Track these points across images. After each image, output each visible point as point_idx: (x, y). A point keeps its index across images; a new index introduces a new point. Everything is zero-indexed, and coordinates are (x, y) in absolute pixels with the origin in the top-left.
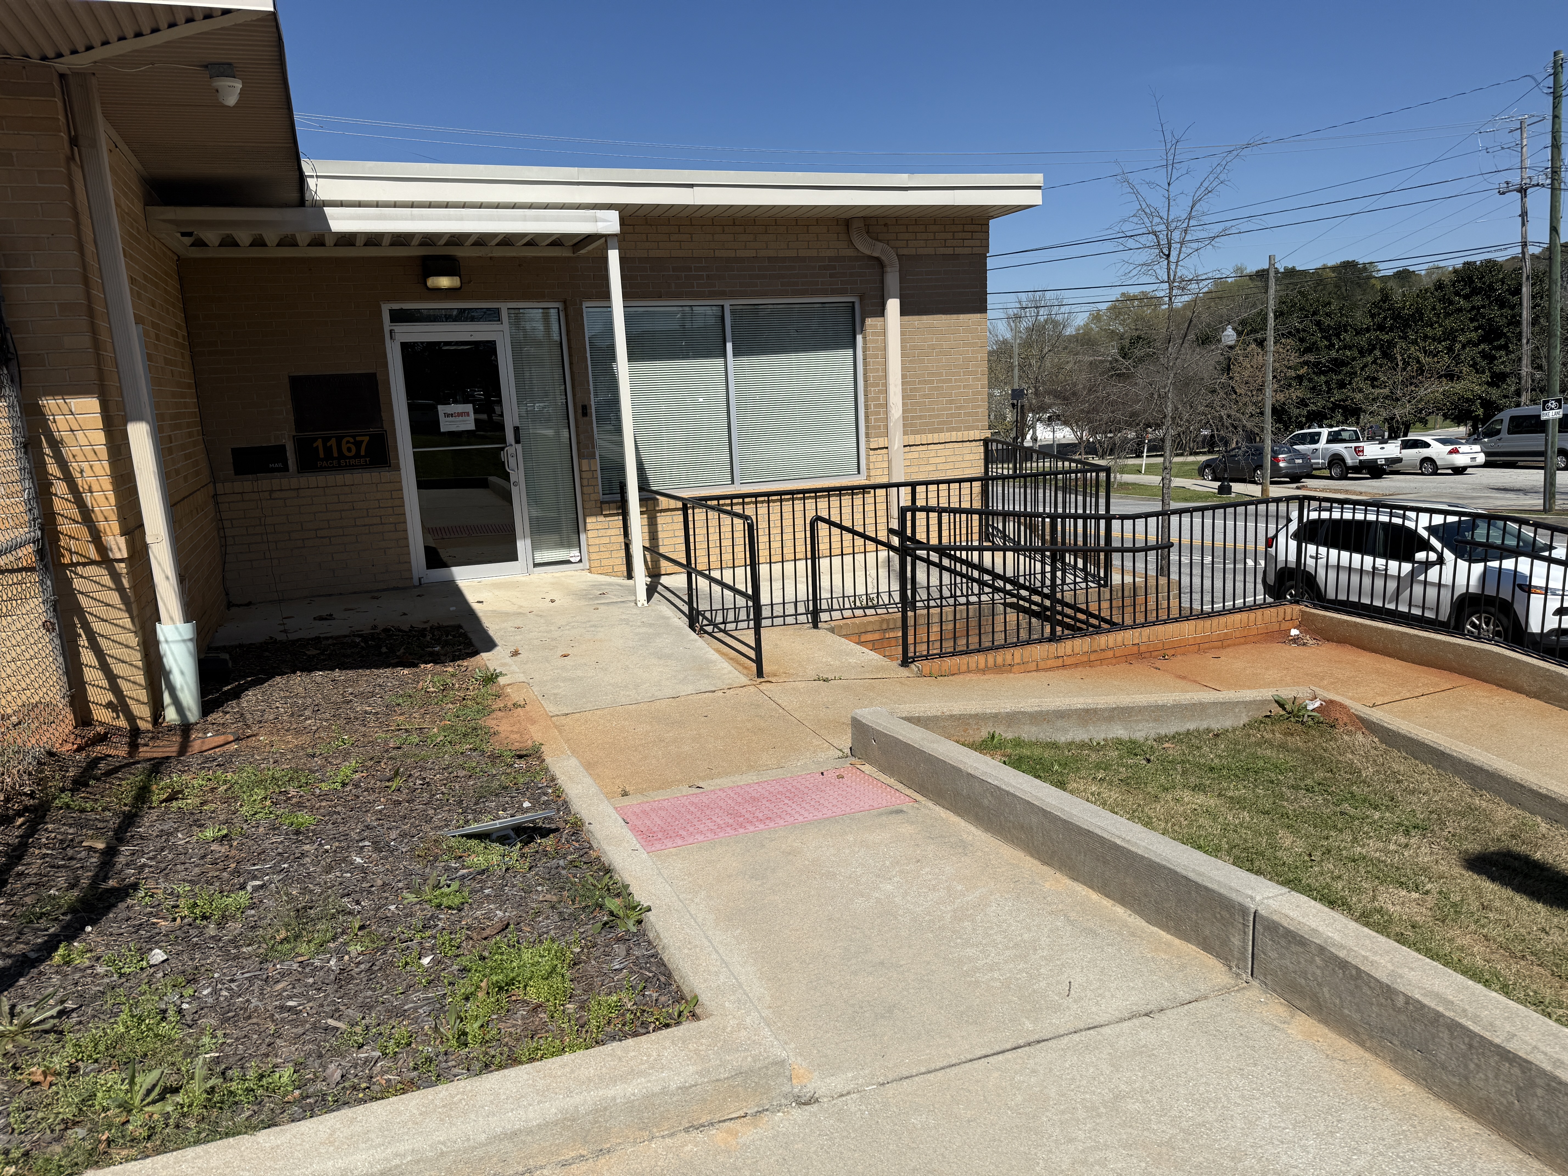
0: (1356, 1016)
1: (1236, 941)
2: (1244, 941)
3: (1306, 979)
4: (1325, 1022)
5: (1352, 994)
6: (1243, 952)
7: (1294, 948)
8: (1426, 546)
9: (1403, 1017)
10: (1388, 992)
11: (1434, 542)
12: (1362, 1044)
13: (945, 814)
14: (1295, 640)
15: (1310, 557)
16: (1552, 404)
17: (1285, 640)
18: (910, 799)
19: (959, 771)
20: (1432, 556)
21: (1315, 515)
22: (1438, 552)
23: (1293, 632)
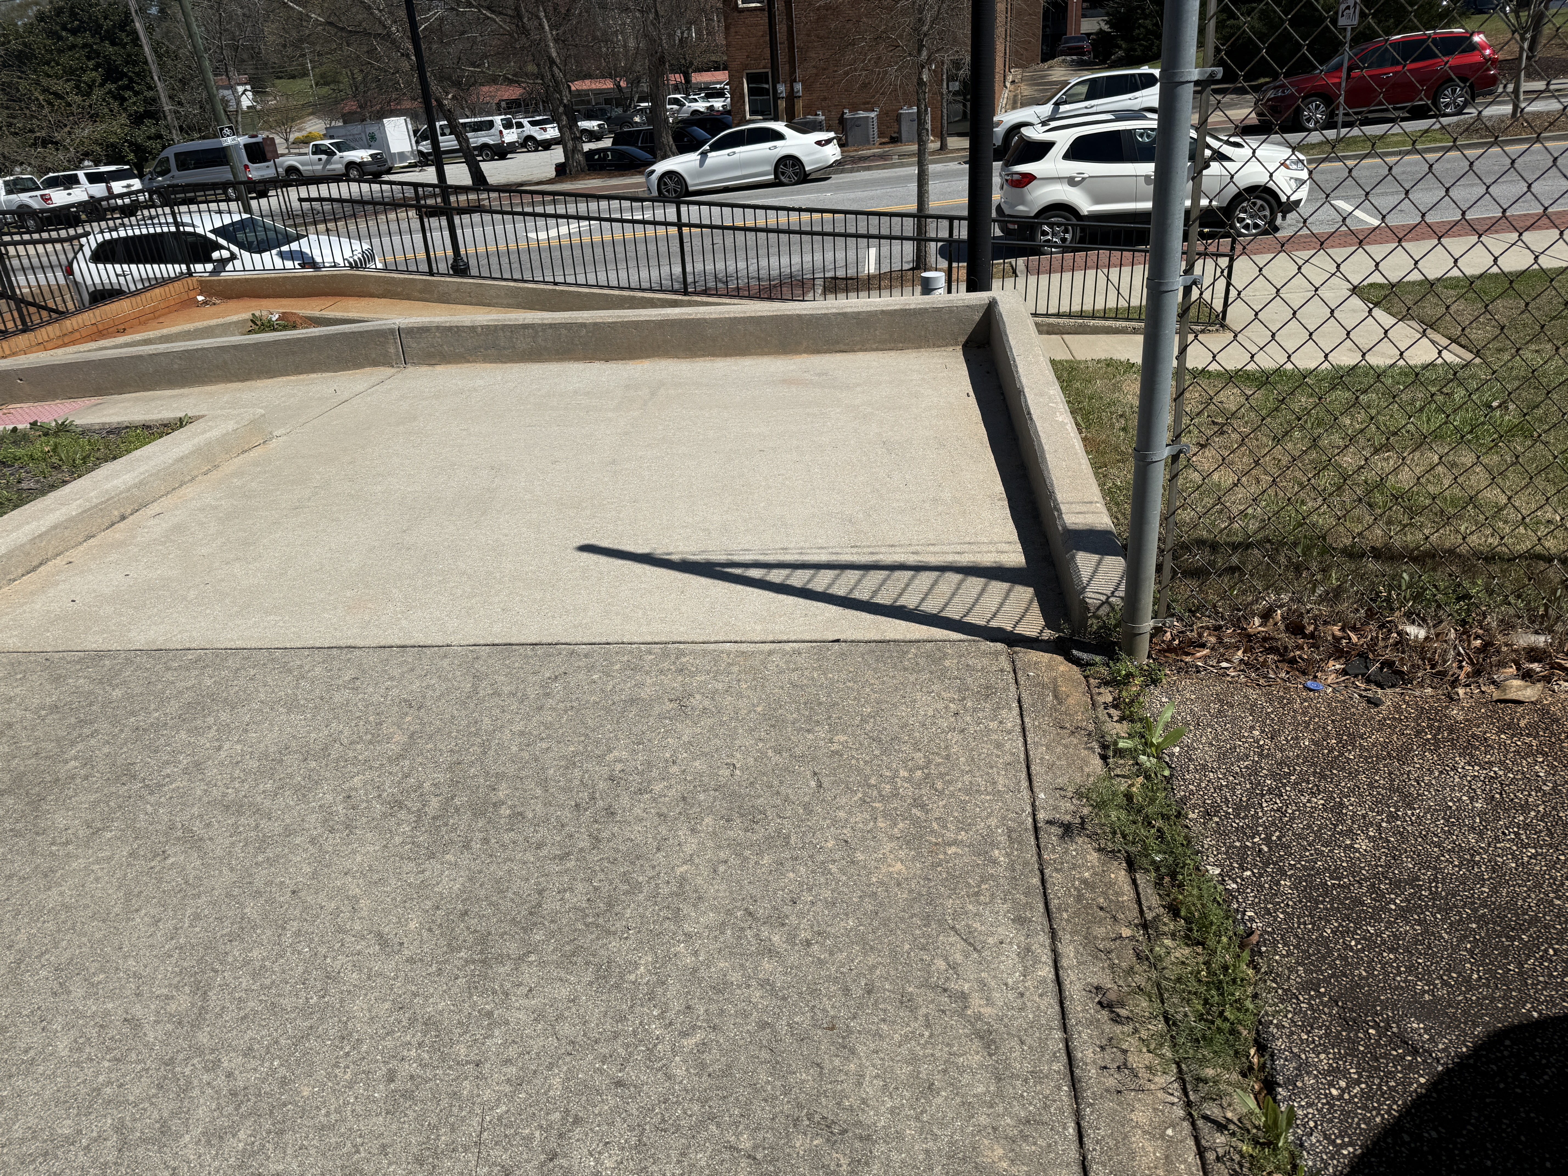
0: (462, 350)
1: (392, 350)
2: (397, 348)
3: (434, 347)
4: (450, 363)
5: (458, 340)
6: (398, 355)
7: (424, 335)
8: (219, 247)
9: (482, 337)
10: (473, 329)
11: (223, 242)
12: (468, 362)
13: (137, 394)
14: (205, 303)
15: (117, 275)
16: (227, 131)
17: (198, 304)
18: (94, 400)
19: (139, 358)
20: (225, 254)
21: (107, 236)
22: (228, 249)
23: (200, 298)
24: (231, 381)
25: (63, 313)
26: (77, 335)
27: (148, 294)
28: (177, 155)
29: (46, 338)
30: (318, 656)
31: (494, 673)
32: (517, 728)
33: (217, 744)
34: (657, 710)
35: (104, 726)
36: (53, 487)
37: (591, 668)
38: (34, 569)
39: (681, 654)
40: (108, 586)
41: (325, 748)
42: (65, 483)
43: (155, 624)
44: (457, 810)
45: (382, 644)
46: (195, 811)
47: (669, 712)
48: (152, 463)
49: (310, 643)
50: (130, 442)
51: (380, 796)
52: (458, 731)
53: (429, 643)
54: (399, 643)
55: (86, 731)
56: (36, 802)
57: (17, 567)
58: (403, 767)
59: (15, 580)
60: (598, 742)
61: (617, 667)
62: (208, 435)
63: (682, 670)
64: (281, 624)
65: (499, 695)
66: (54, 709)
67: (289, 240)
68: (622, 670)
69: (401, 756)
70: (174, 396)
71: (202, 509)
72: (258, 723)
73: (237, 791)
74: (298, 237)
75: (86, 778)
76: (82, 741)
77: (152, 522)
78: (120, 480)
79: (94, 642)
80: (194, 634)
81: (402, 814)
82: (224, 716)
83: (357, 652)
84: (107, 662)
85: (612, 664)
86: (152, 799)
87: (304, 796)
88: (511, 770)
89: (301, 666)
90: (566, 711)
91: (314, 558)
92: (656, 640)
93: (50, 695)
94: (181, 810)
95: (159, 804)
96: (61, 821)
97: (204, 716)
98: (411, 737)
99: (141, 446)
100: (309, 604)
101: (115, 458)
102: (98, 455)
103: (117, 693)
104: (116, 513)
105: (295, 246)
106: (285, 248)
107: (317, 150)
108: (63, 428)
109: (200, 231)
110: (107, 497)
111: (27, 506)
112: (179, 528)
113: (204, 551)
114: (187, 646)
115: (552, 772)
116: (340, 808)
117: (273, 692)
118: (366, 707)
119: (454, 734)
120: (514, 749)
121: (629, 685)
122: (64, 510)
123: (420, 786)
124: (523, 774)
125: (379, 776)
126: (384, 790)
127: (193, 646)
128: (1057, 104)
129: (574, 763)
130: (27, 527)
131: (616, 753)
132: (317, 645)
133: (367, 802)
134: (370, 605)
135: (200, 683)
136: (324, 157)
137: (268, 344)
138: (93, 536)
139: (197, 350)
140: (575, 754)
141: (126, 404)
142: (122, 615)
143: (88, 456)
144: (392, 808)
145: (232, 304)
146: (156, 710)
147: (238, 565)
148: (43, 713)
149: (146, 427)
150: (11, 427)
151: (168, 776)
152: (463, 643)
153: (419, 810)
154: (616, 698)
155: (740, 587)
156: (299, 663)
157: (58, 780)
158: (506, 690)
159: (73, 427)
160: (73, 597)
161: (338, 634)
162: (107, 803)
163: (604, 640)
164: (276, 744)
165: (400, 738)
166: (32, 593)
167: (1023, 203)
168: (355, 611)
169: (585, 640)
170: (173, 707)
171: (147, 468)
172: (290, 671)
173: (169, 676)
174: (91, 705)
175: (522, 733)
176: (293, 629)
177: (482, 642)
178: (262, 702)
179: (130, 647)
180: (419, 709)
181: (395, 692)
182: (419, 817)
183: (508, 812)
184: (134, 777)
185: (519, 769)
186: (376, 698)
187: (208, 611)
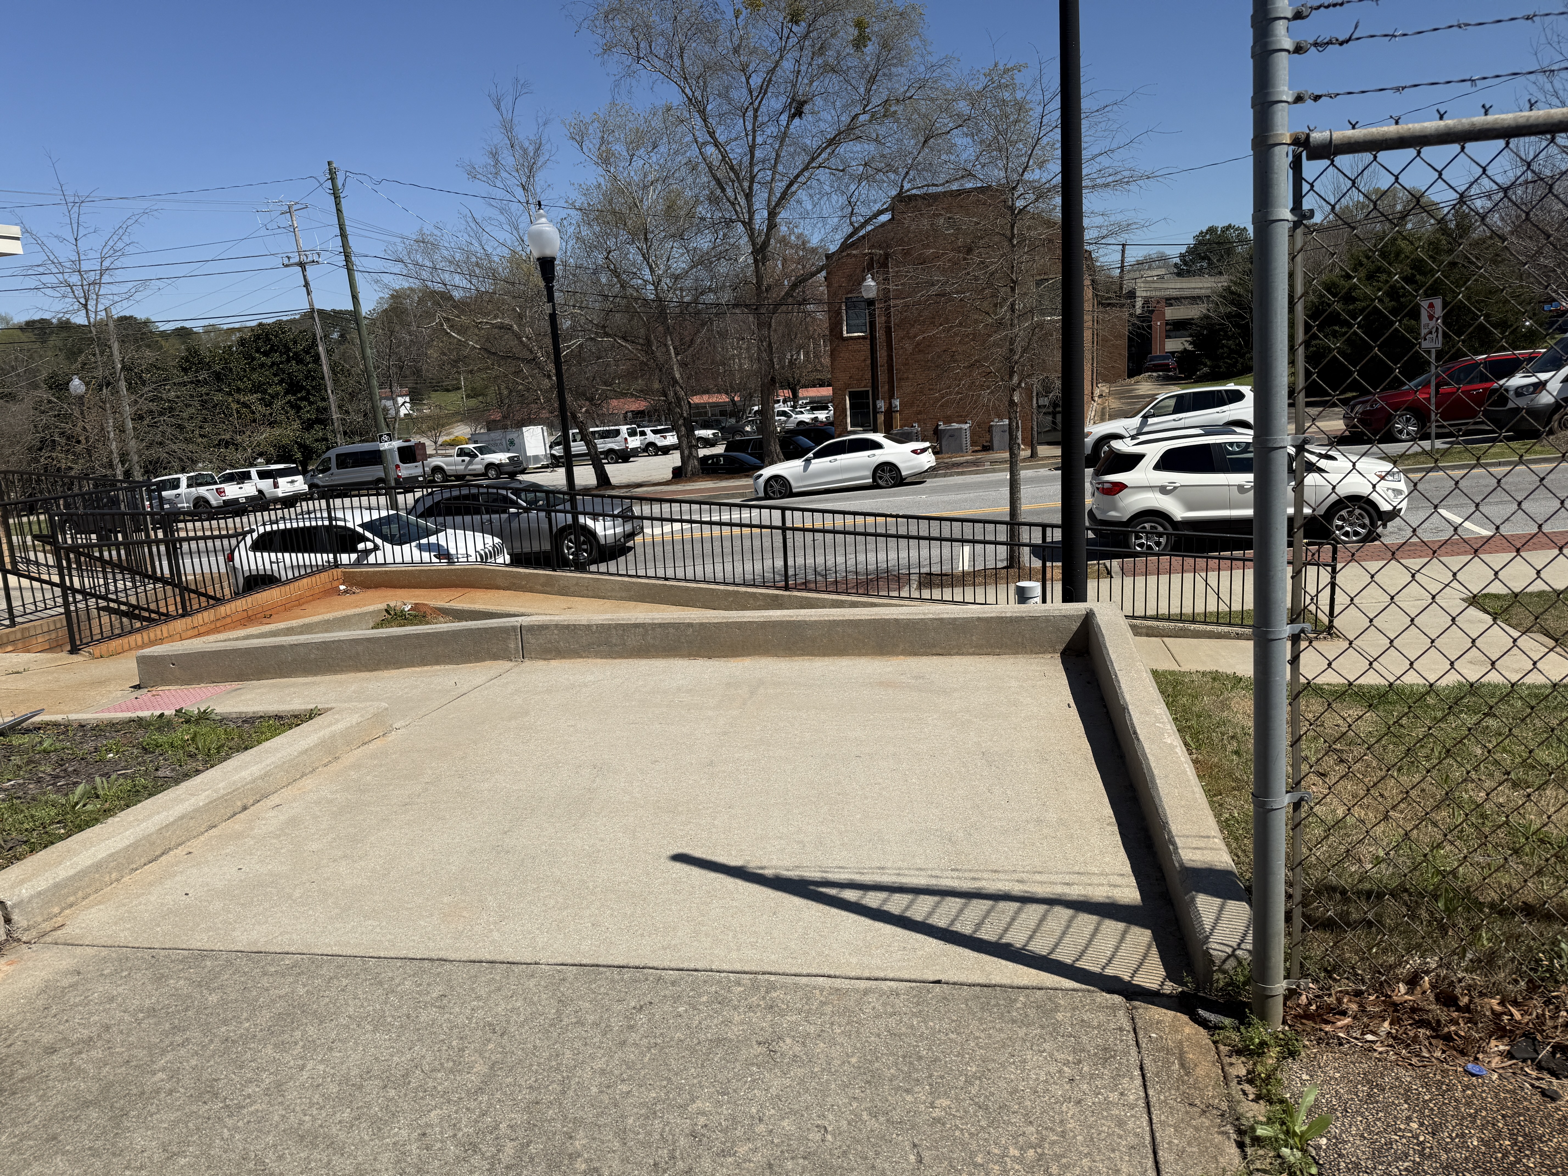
0: (577, 646)
1: (512, 646)
2: (517, 643)
3: (551, 643)
4: (564, 658)
5: (573, 638)
6: (517, 649)
7: (544, 632)
8: (364, 539)
9: (596, 635)
10: (589, 628)
11: (368, 534)
12: (581, 657)
13: (274, 681)
14: (346, 592)
15: (271, 562)
16: (385, 438)
17: (339, 593)
18: (235, 685)
19: (281, 647)
20: (370, 545)
21: (268, 528)
22: (373, 541)
23: (342, 587)
24: (360, 671)
25: (219, 599)
26: (229, 620)
27: (296, 584)
28: (338, 456)
29: (201, 622)
30: (410, 968)
31: (581, 997)
32: (599, 1064)
33: (300, 1062)
34: (744, 1053)
35: (195, 1034)
36: (187, 776)
37: (677, 998)
38: (156, 859)
39: (772, 987)
40: (221, 880)
41: (406, 1075)
42: (198, 772)
43: (259, 923)
44: (532, 1159)
45: (472, 958)
46: (270, 1139)
47: (756, 1056)
48: (279, 755)
49: (403, 953)
50: (262, 733)
51: (455, 1135)
52: (539, 1064)
53: (518, 959)
54: (489, 957)
55: (178, 1039)
56: (118, 1119)
57: (140, 857)
58: (481, 1103)
59: (137, 869)
60: (680, 1088)
61: (704, 999)
62: (333, 728)
63: (771, 1007)
64: (378, 930)
65: (583, 1025)
66: (152, 1012)
67: (428, 533)
68: (709, 1003)
69: (480, 1090)
70: (306, 684)
71: (318, 803)
72: (344, 1041)
73: (314, 1119)
74: (437, 532)
75: (170, 1092)
76: (173, 1050)
77: (271, 814)
78: (248, 772)
79: (200, 940)
80: (294, 937)
81: (476, 1160)
82: (311, 1030)
83: (448, 966)
84: (208, 963)
85: (700, 996)
86: (230, 1122)
87: (380, 1129)
88: (589, 1115)
89: (392, 979)
90: (649, 1049)
91: (417, 858)
92: (746, 969)
93: (150, 996)
94: (257, 1137)
95: (236, 1129)
96: (139, 1141)
97: (293, 1030)
98: (492, 1068)
99: (272, 737)
100: (407, 909)
101: (246, 749)
102: (231, 744)
103: (213, 998)
104: (239, 804)
105: (433, 539)
106: (424, 541)
107: (462, 453)
108: (204, 716)
109: (350, 525)
110: (234, 788)
111: (160, 796)
112: (293, 822)
113: (315, 846)
114: (286, 950)
115: (631, 1121)
116: (414, 1147)
117: (362, 1006)
118: (451, 1029)
119: (535, 1067)
120: (594, 1090)
121: (715, 1022)
122: (193, 800)
123: (496, 1128)
124: (602, 1121)
125: (456, 1112)
126: (460, 1129)
127: (292, 950)
128: (1145, 417)
129: (655, 1113)
130: (156, 817)
131: (699, 1103)
132: (411, 955)
133: (442, 1142)
134: (465, 914)
135: (293, 992)
136: (467, 459)
137: (398, 638)
138: (215, 826)
139: (333, 642)
140: (656, 1101)
141: (263, 690)
142: (229, 912)
143: (223, 746)
144: (466, 1151)
145: (370, 593)
146: (247, 1020)
147: (344, 863)
148: (141, 1015)
149: (279, 717)
150: (158, 713)
151: (249, 1096)
152: (551, 961)
153: (493, 1157)
154: (702, 1037)
155: (834, 911)
156: (390, 974)
157: (143, 1093)
158: (591, 1018)
159: (213, 716)
160: (187, 890)
161: (431, 944)
162: (186, 1123)
163: (692, 966)
164: (358, 1067)
165: (481, 1068)
166: (151, 884)
167: (1115, 509)
168: (449, 919)
169: (673, 965)
170: (264, 1017)
171: (273, 759)
172: (381, 983)
173: (265, 982)
174: (187, 1010)
175: (603, 1072)
176: (389, 937)
177: (570, 961)
178: (350, 1017)
179: (232, 947)
180: (502, 1035)
181: (480, 1013)
182: (493, 1164)
183: (583, 1166)
184: (216, 1095)
185: (598, 1116)
186: (462, 1020)
187: (311, 912)
